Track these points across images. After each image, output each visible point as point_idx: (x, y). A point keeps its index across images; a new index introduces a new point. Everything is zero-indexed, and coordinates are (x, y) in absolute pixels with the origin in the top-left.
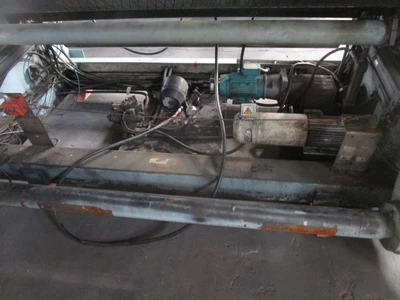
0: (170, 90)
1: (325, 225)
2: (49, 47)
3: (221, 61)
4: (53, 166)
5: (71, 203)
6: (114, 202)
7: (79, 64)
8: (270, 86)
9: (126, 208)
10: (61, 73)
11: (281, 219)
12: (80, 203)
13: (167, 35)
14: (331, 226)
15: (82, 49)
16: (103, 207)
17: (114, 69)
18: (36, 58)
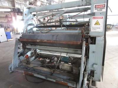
0: (53, 59)
1: (66, 82)
2: (36, 50)
3: (61, 55)
4: (29, 67)
5: (29, 72)
6: (35, 73)
7: (40, 53)
8: (70, 60)
9: (36, 74)
10: (37, 54)
11: (59, 80)
12: (30, 72)
13: (50, 49)
14: (67, 83)
15: (42, 51)
16: (33, 74)
17: (46, 55)
18: (33, 51)
